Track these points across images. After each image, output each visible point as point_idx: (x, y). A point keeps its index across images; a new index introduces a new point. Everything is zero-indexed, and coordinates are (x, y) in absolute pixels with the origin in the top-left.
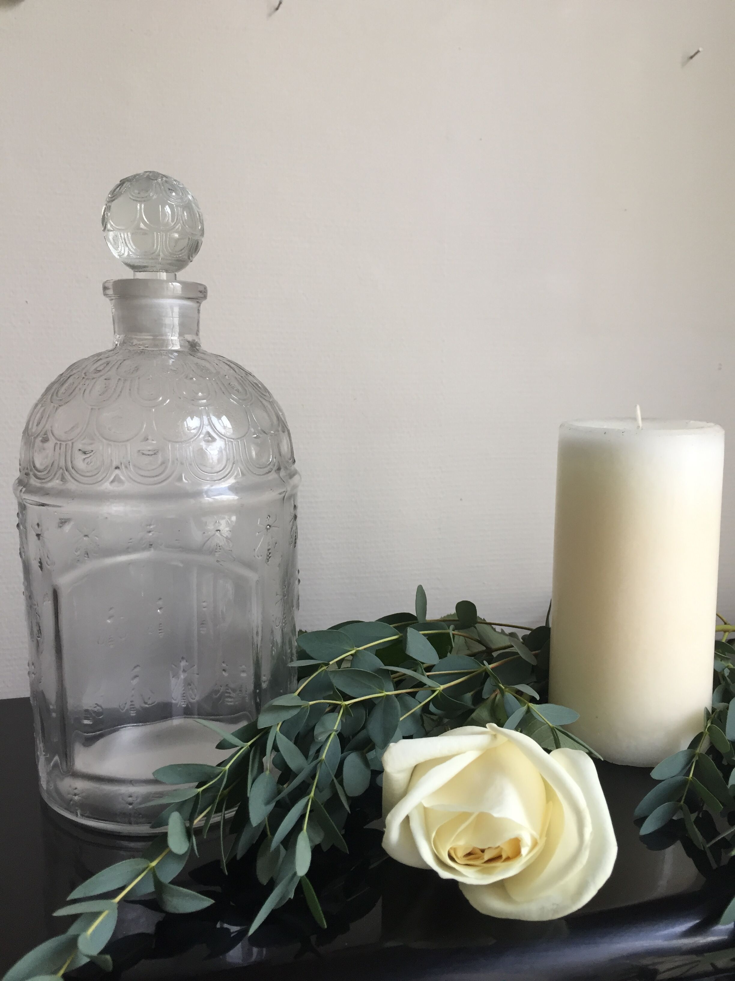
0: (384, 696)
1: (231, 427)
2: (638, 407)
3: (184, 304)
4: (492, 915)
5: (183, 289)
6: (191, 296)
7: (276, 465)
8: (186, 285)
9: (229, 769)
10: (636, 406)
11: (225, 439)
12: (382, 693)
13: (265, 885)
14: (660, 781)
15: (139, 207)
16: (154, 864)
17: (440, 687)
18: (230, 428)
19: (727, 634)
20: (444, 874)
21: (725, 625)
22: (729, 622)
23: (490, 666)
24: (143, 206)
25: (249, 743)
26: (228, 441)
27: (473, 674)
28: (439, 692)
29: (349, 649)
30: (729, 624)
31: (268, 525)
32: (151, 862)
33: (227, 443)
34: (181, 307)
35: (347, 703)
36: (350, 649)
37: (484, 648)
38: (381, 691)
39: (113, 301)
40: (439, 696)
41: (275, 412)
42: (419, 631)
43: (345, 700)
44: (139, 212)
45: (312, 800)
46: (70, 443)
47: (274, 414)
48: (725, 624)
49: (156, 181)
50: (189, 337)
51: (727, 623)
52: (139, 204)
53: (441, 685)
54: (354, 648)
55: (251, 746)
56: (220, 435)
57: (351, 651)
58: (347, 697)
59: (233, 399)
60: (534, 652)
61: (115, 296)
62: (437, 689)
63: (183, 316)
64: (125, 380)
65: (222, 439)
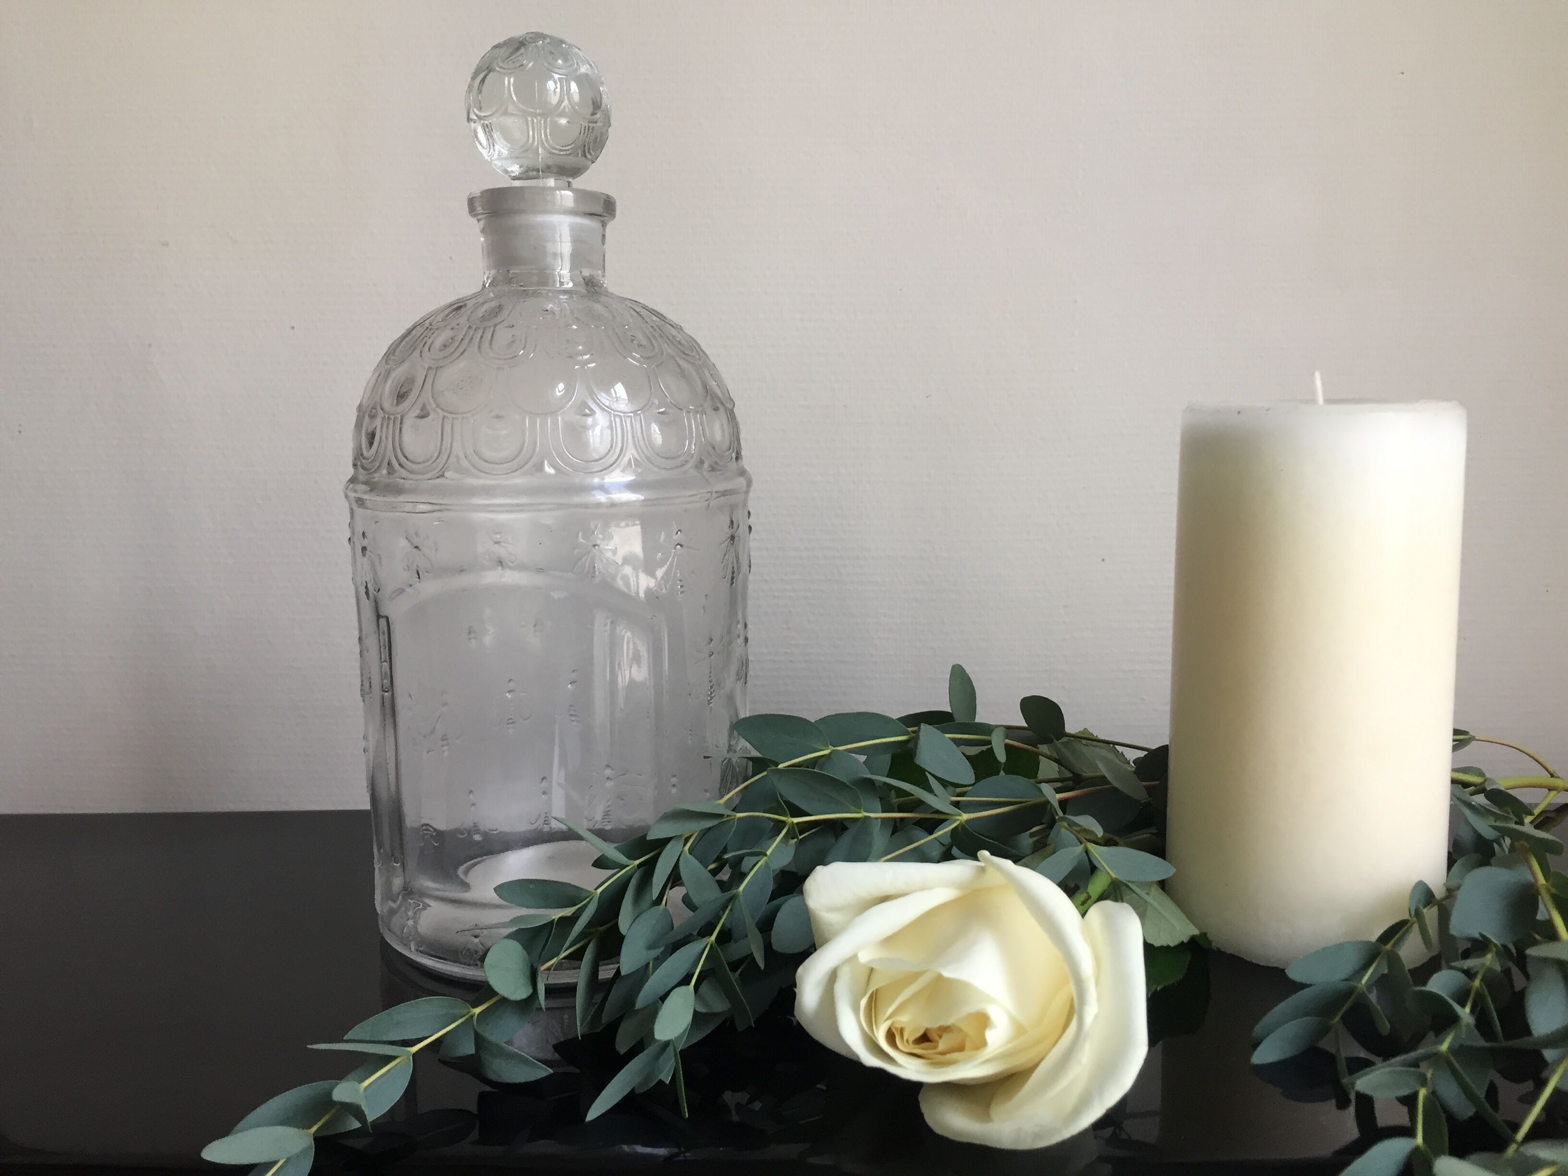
0: (861, 818)
1: (627, 398)
2: (1318, 376)
3: (578, 223)
4: (951, 1136)
5: (576, 200)
6: (593, 211)
7: (695, 457)
8: (583, 196)
9: (601, 893)
10: (1314, 373)
11: (610, 413)
12: (859, 813)
13: (622, 1054)
14: (1302, 986)
15: (506, 82)
16: (477, 1010)
17: (960, 815)
18: (625, 399)
19: (1553, 793)
20: (870, 1060)
21: (1552, 779)
22: (1560, 774)
23: (1057, 795)
24: (512, 80)
25: (637, 862)
26: (615, 416)
27: (1023, 804)
28: (960, 823)
29: (820, 748)
30: (1558, 777)
31: (678, 544)
32: (474, 1008)
33: (613, 419)
34: (573, 228)
35: (796, 820)
36: (823, 748)
37: (1070, 775)
38: (857, 810)
39: (482, 222)
40: (960, 828)
41: (700, 378)
42: (944, 733)
43: (793, 816)
44: (506, 89)
45: (711, 945)
46: (399, 416)
47: (699, 383)
48: (1552, 776)
49: (534, 44)
50: (586, 272)
51: (1555, 775)
52: (507, 78)
53: (965, 813)
54: (828, 746)
55: (639, 866)
56: (601, 406)
57: (822, 750)
58: (797, 812)
59: (634, 358)
60: (1144, 783)
61: (485, 212)
62: (958, 817)
63: (577, 241)
64: (476, 329)
65: (605, 412)
